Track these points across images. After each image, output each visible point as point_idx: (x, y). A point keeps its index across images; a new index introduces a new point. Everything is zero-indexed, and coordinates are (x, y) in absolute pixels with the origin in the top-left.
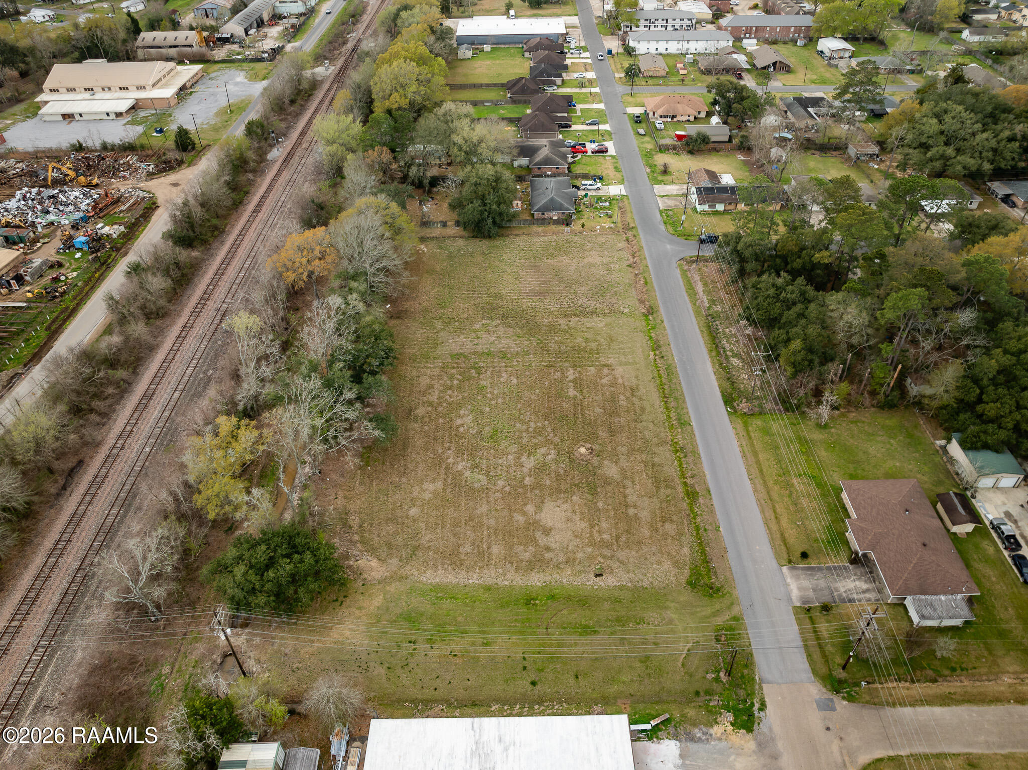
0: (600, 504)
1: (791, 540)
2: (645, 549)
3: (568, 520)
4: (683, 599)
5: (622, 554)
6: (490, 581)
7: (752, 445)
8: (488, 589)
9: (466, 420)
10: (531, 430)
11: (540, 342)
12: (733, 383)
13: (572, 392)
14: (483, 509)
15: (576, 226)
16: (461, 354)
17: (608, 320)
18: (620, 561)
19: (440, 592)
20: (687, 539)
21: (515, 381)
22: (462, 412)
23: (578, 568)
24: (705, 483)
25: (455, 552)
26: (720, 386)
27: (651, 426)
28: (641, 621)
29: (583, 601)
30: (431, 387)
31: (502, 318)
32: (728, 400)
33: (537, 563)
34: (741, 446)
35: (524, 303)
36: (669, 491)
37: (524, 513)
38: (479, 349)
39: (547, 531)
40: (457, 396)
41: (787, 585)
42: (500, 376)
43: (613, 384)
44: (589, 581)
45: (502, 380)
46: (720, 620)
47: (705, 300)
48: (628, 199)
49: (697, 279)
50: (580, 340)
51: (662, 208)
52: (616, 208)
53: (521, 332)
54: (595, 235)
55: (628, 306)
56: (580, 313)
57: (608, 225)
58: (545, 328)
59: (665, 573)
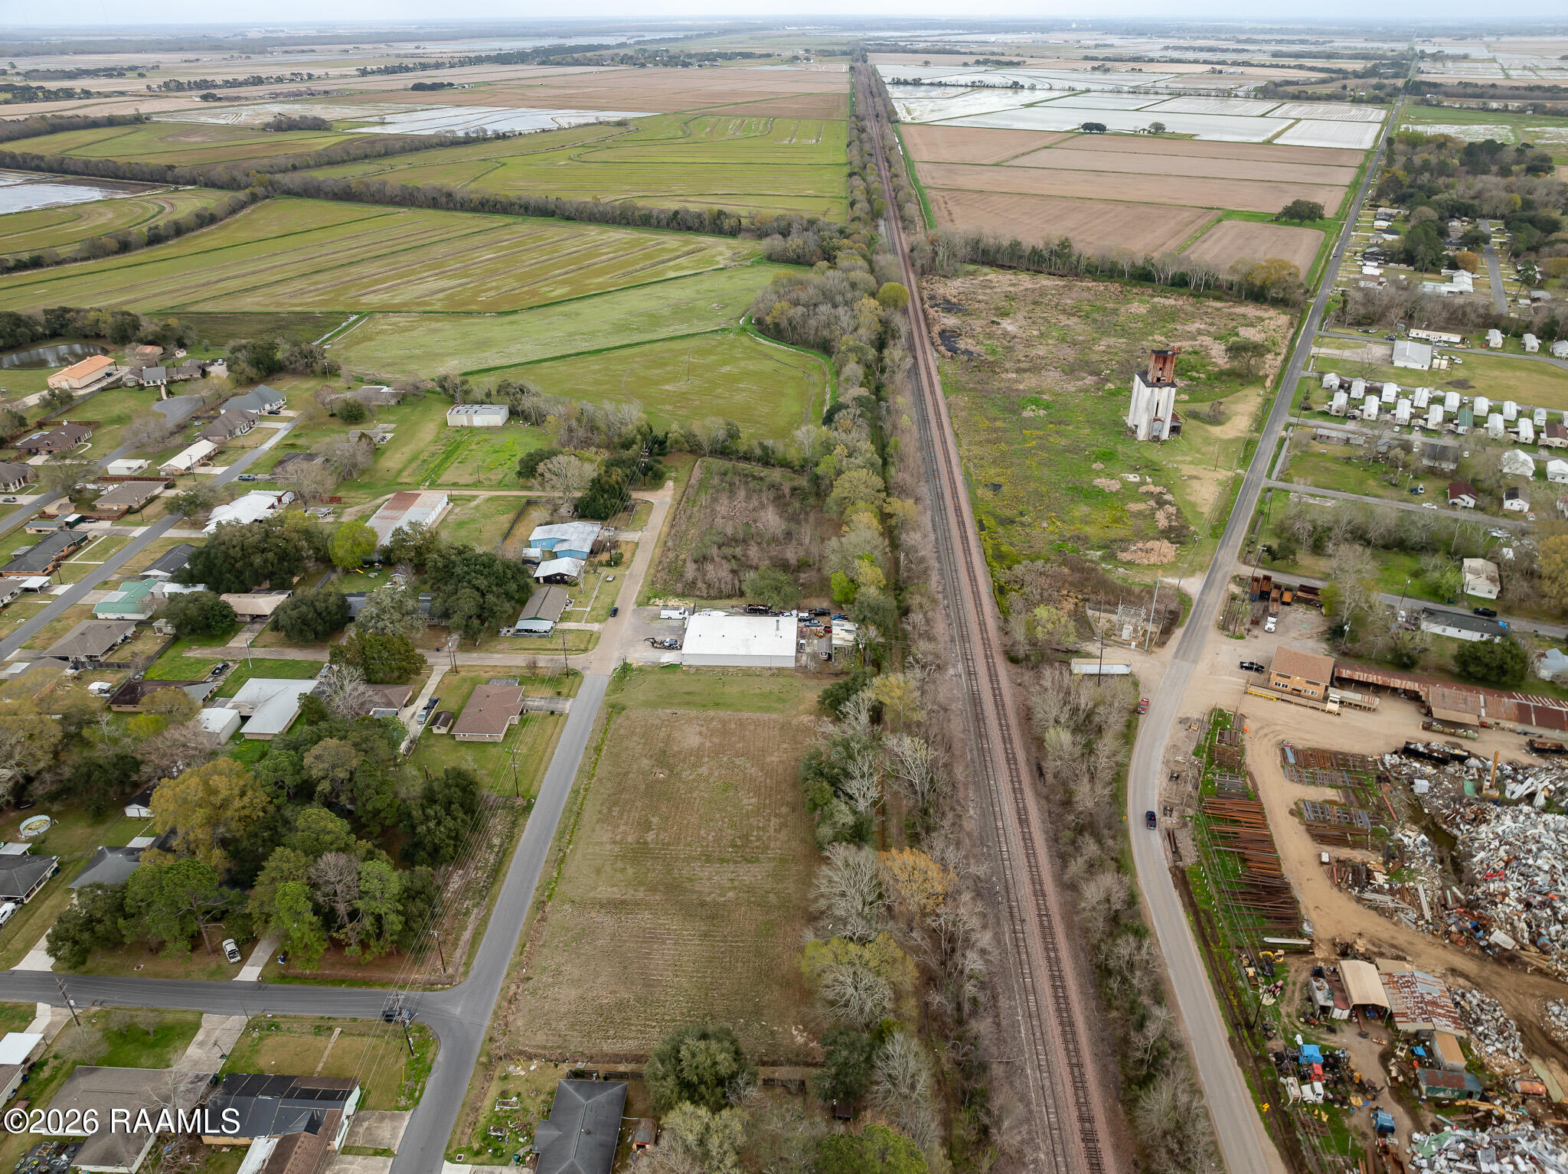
0: (661, 745)
1: (553, 723)
2: (642, 723)
3: (684, 738)
4: (632, 703)
5: (657, 722)
6: (737, 713)
8: (739, 710)
9: (749, 801)
10: (696, 792)
11: (669, 872)
12: (514, 822)
13: (655, 820)
14: (739, 746)
16: (749, 862)
17: (591, 895)
18: (660, 719)
19: (768, 710)
20: (614, 726)
21: (702, 832)
22: (750, 807)
23: (685, 717)
24: (585, 754)
25: (757, 725)
26: (526, 821)
27: (602, 791)
28: (659, 696)
29: (688, 704)
31: (703, 904)
32: (528, 808)
33: (711, 719)
35: (673, 923)
36: (614, 750)
37: (712, 742)
38: (732, 867)
39: (700, 733)
40: (753, 821)
41: (571, 706)
42: (714, 837)
43: (616, 827)
44: (682, 711)
45: (713, 834)
46: (617, 696)
47: (473, 917)
48: (448, 1148)
49: (458, 953)
50: (630, 871)
51: (408, 1115)
52: (482, 1120)
53: (688, 885)
54: (545, 1048)
55: (561, 914)
56: (617, 906)
57: (518, 1070)
58: (661, 888)
59: (636, 713)
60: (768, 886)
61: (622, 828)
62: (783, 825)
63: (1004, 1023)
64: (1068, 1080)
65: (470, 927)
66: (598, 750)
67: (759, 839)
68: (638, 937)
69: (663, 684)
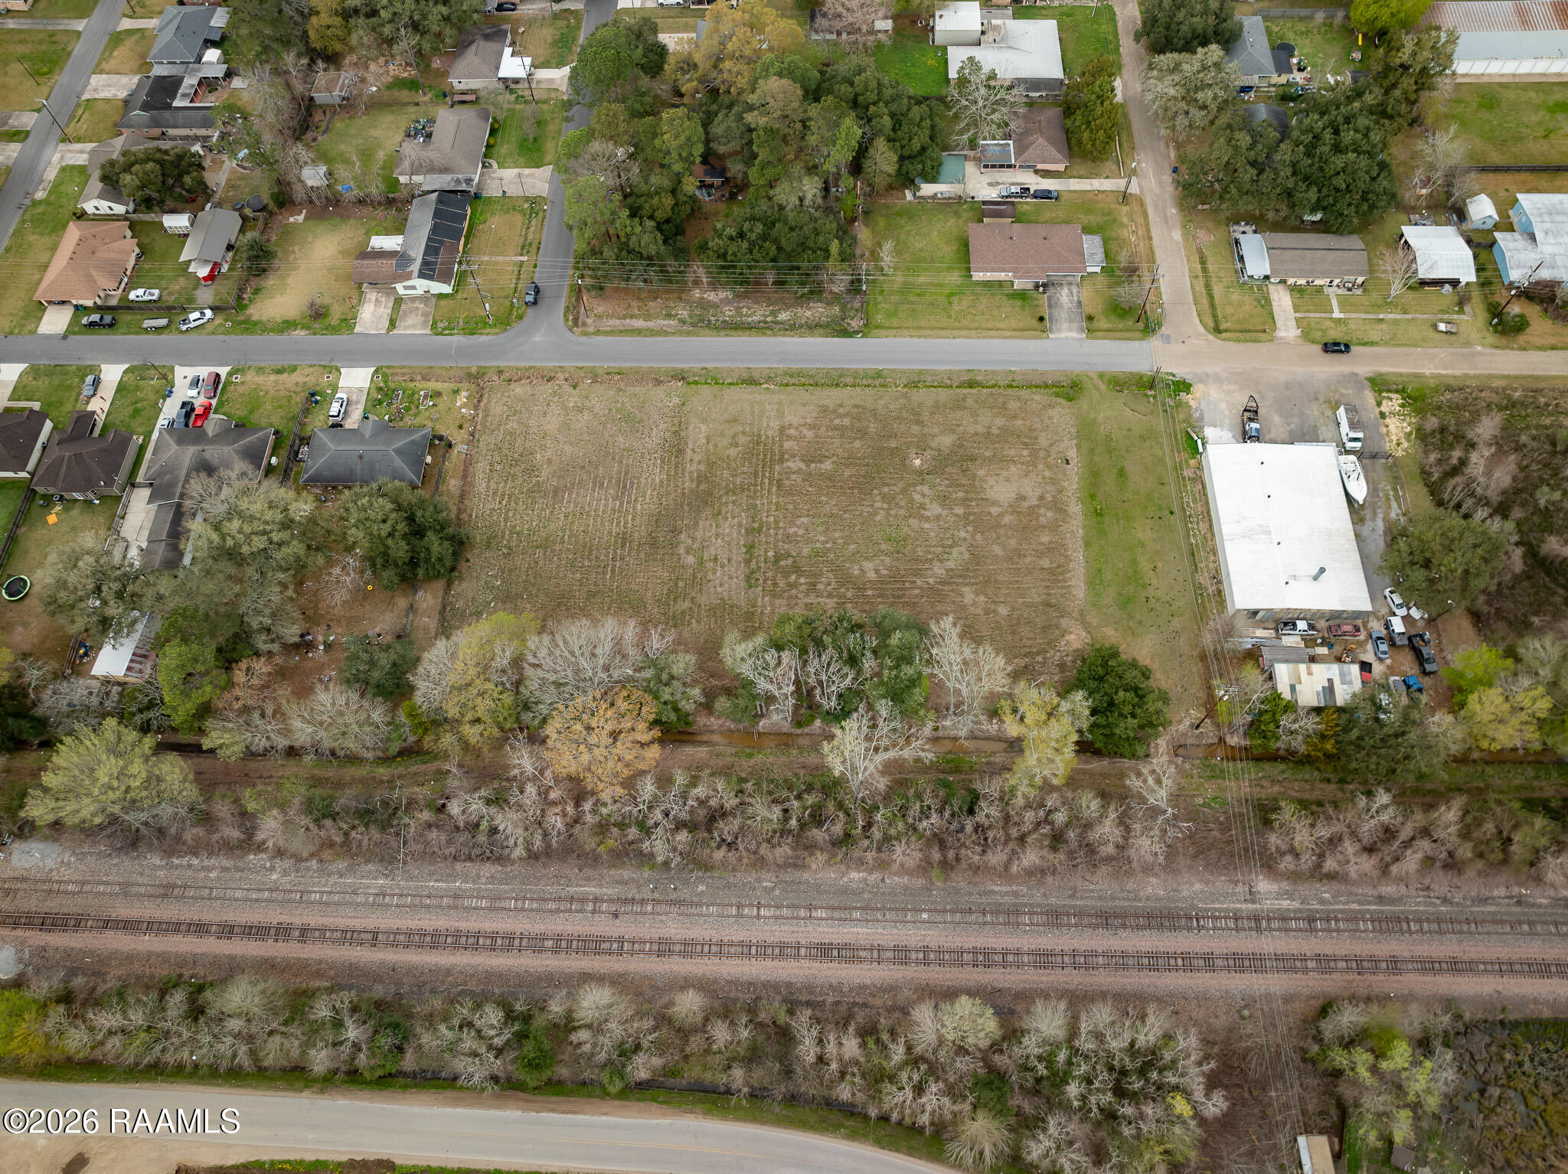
0: (988, 454)
1: (1022, 325)
2: (1037, 425)
3: (1007, 480)
4: (1085, 407)
5: (1043, 442)
6: (1080, 543)
7: (909, 328)
8: (1088, 544)
9: (870, 570)
10: (885, 506)
11: (730, 491)
12: (818, 326)
13: (827, 466)
14: (997, 550)
15: (458, 437)
16: (748, 578)
17: (694, 420)
18: (1051, 445)
20: (1024, 394)
21: (804, 520)
22: (856, 572)
23: (1060, 476)
24: (959, 371)
25: (1051, 572)
26: (821, 336)
27: (882, 402)
28: (1109, 437)
29: (1093, 476)
30: (809, 606)
31: (675, 531)
32: (845, 333)
33: (1057, 507)
34: (911, 336)
35: (646, 502)
36: (970, 402)
37: (1001, 515)
38: (739, 555)
39: (1022, 498)
40: (828, 577)
41: (1066, 338)
42: (796, 534)
43: (812, 427)
44: (1074, 470)
45: (801, 532)
46: (1102, 387)
47: (666, 322)
48: (388, 367)
49: (617, 322)
50: (732, 452)
51: (428, 331)
52: (412, 385)
53: (708, 511)
54: (486, 416)
55: (667, 397)
56: (676, 448)
57: (462, 399)
58: (703, 486)
59: (1062, 415)
60: (703, 600)
61: (810, 434)
63: (458, 866)
64: (358, 923)
65: (650, 324)
66: (972, 384)
67: (792, 586)
68: (626, 474)
69: (1143, 438)
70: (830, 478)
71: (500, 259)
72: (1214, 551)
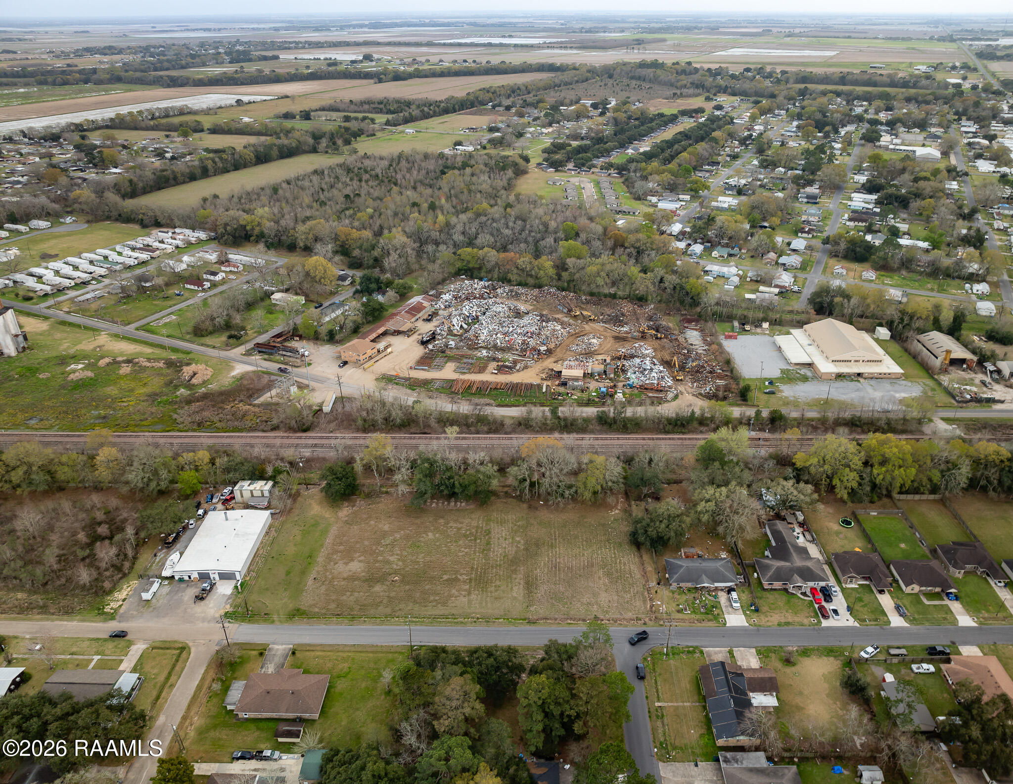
0: (356, 582)
1: (306, 653)
3: (350, 570)
5: (323, 588)
6: (325, 546)
7: (382, 652)
8: (322, 546)
13: (445, 577)
14: (366, 543)
16: (490, 532)
17: (521, 598)
18: (320, 586)
19: (325, 532)
20: (324, 611)
23: (321, 572)
24: (358, 625)
27: (409, 608)
29: (303, 573)
30: (462, 523)
31: (526, 549)
33: (329, 559)
34: (382, 646)
35: (543, 559)
36: (357, 608)
38: (493, 540)
39: (346, 564)
41: (282, 644)
42: (465, 548)
43: (451, 596)
45: (462, 549)
46: (275, 617)
51: (705, 649)
52: (697, 617)
53: (510, 557)
55: (538, 610)
56: (530, 585)
57: (663, 610)
58: (513, 568)
59: (306, 601)
61: (453, 592)
62: (456, 521)
68: (555, 574)
69: (267, 589)
70: (445, 572)
71: (675, 704)
72: (262, 543)
